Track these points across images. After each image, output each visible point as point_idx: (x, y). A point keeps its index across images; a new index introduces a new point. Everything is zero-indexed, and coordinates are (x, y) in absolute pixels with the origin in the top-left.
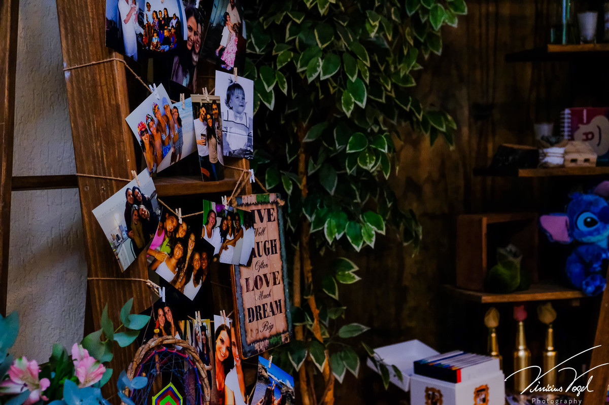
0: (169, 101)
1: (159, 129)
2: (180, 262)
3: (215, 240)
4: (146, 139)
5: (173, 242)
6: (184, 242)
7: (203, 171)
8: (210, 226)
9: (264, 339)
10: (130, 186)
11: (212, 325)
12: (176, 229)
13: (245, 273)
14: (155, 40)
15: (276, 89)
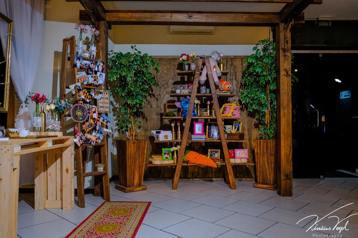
0: (86, 75)
1: (83, 78)
2: (85, 96)
3: (93, 95)
4: (80, 79)
5: (84, 93)
6: (86, 93)
7: (92, 85)
8: (92, 92)
9: (103, 111)
10: (76, 84)
11: (92, 107)
12: (85, 92)
13: (100, 100)
14: (84, 67)
15: (116, 77)
